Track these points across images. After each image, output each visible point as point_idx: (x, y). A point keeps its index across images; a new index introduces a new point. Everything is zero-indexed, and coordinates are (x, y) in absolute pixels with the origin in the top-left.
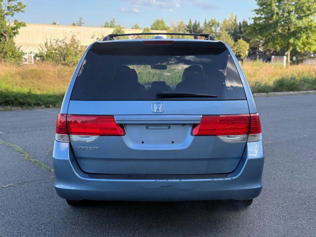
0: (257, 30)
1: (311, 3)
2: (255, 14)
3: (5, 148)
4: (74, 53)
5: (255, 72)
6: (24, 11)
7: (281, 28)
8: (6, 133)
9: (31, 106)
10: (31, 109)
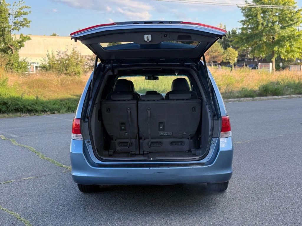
0: (244, 39)
1: (294, 14)
2: (242, 24)
3: (21, 149)
4: (75, 63)
5: (243, 79)
6: (29, 25)
7: (266, 37)
8: (19, 137)
9: (38, 113)
10: (38, 115)
